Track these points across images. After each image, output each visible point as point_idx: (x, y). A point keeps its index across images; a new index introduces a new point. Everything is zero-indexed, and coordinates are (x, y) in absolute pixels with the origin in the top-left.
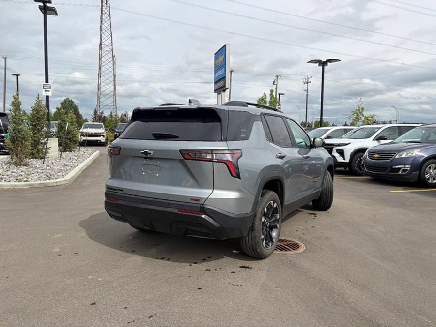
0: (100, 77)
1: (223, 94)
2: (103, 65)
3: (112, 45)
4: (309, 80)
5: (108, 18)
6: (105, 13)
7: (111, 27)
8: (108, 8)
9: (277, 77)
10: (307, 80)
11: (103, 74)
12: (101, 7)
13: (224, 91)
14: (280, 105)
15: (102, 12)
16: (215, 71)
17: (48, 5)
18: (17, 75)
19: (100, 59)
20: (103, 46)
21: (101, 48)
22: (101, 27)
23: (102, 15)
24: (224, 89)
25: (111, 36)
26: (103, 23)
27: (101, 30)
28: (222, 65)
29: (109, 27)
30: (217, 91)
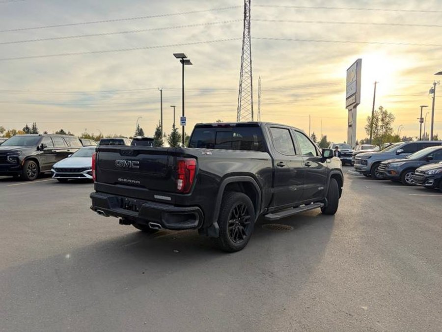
0: (240, 101)
1: (355, 109)
2: (242, 90)
3: (251, 72)
5: (249, 48)
6: (246, 44)
7: (250, 56)
8: (249, 40)
9: (435, 84)
11: (243, 98)
12: (243, 39)
13: (355, 107)
14: (423, 119)
15: (243, 44)
16: (347, 87)
18: (174, 107)
20: (243, 73)
22: (242, 57)
23: (243, 46)
24: (355, 104)
25: (251, 64)
26: (244, 52)
27: (243, 60)
28: (354, 81)
29: (249, 56)
30: (350, 107)
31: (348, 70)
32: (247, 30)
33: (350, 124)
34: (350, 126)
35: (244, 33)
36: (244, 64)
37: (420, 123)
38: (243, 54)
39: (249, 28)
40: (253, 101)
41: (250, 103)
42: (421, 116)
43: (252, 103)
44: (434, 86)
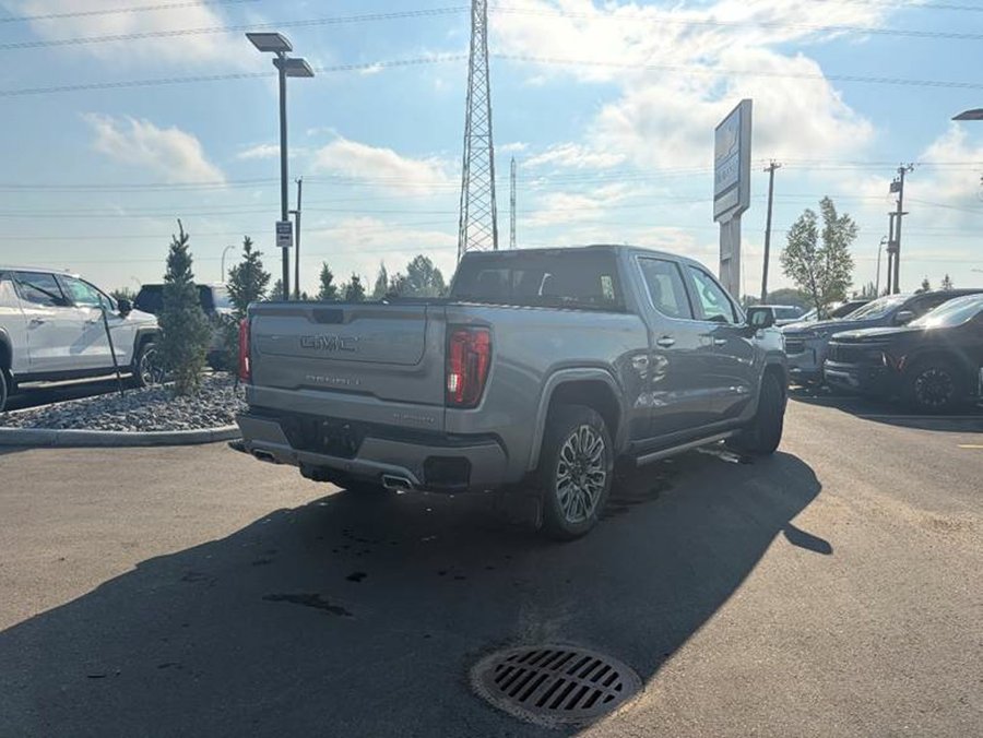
0: (467, 207)
1: (736, 222)
3: (490, 136)
5: (484, 78)
6: (478, 69)
7: (488, 98)
8: (484, 60)
9: (902, 171)
12: (469, 58)
13: (738, 216)
15: (471, 69)
16: (716, 169)
17: (289, 55)
18: (297, 213)
19: (465, 167)
20: (472, 139)
22: (468, 99)
23: (471, 76)
24: (738, 207)
25: (490, 117)
26: (473, 89)
27: (470, 107)
28: (732, 153)
29: (484, 98)
30: (721, 217)
31: (717, 129)
32: (479, 36)
33: (724, 258)
34: (724, 262)
35: (472, 43)
36: (474, 118)
37: (887, 255)
38: (470, 93)
39: (485, 31)
42: (891, 237)
43: (494, 210)
44: (899, 175)
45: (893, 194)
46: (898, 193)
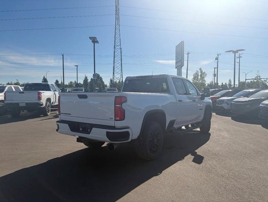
0: (114, 63)
1: (181, 69)
2: (116, 56)
3: (120, 45)
4: (240, 56)
5: (119, 31)
6: (117, 29)
8: (118, 26)
9: (218, 55)
10: (239, 56)
11: (116, 61)
12: (115, 26)
13: (181, 67)
15: (115, 29)
18: (77, 66)
19: (114, 53)
20: (116, 46)
21: (115, 48)
22: (115, 37)
23: (115, 30)
25: (120, 41)
26: (116, 34)
27: (115, 38)
28: (180, 53)
29: (119, 36)
30: (177, 68)
31: (176, 47)
35: (116, 22)
36: (116, 41)
37: (214, 77)
38: (115, 35)
40: (122, 63)
41: (120, 64)
42: (215, 73)
44: (217, 56)
45: (216, 61)
46: (217, 60)
